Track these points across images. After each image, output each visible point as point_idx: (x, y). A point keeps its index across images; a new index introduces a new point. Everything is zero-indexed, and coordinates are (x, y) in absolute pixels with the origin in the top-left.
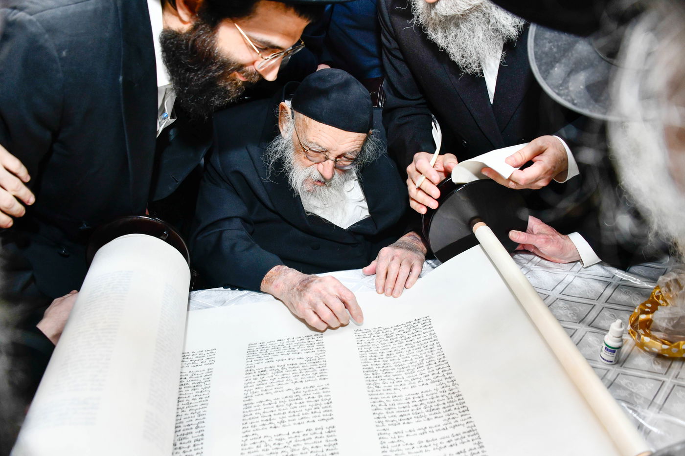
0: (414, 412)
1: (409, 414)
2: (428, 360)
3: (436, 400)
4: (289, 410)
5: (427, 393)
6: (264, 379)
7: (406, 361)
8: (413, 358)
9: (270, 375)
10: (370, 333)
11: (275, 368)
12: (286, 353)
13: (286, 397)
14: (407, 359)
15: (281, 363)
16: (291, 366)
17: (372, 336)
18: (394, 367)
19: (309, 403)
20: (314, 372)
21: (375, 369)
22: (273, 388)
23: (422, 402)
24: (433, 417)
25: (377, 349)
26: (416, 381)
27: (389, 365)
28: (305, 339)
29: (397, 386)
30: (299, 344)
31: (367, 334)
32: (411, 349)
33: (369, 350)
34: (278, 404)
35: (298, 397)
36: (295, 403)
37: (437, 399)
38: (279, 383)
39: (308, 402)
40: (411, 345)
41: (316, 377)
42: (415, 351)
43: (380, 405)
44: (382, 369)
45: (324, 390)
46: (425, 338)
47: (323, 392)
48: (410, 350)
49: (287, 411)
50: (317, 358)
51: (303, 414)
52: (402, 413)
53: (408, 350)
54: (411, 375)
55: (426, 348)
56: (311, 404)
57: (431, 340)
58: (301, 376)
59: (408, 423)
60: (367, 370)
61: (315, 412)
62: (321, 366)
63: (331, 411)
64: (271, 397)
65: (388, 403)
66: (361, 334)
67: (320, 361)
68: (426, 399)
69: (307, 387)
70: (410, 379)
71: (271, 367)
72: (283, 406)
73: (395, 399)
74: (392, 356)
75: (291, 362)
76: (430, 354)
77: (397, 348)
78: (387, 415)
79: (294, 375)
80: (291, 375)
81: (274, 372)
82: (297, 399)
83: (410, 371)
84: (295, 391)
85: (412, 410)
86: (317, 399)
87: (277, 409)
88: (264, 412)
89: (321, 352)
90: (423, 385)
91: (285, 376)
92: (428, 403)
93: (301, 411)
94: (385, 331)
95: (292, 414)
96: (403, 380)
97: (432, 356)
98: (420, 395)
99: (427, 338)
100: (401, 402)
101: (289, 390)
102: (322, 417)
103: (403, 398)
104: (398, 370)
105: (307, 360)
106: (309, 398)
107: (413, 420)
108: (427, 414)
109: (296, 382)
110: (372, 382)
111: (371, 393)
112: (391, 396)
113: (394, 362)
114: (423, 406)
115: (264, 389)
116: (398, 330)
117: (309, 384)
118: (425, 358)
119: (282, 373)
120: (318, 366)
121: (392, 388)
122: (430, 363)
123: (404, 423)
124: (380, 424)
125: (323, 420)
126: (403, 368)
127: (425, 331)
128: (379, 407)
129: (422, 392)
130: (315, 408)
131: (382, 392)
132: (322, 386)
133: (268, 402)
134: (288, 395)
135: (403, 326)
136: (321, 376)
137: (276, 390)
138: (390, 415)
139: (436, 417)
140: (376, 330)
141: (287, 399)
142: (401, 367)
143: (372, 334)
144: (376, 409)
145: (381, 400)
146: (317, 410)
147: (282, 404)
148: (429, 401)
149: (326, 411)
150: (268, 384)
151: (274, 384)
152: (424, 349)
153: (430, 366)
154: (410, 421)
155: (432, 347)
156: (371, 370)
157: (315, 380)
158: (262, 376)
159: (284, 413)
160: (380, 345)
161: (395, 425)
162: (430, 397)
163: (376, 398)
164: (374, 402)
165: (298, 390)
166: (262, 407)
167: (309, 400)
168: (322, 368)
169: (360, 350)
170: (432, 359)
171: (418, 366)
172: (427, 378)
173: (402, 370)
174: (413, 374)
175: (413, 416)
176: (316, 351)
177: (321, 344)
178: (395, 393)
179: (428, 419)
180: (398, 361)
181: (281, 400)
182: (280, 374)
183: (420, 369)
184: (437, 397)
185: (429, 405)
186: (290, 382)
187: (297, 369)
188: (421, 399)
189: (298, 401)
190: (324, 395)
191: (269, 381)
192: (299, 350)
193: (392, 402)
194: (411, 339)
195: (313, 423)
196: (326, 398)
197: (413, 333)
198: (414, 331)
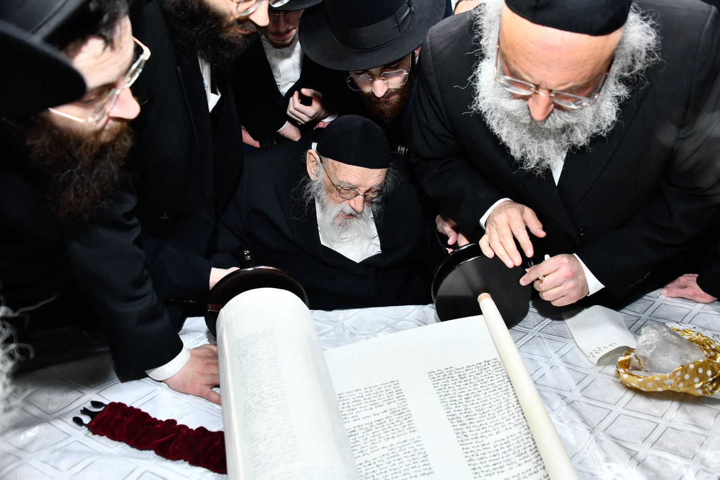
0: (505, 459)
1: (500, 462)
2: (506, 403)
3: (521, 443)
4: (390, 468)
5: (512, 438)
6: (356, 440)
7: (485, 404)
8: (491, 401)
9: (361, 435)
10: (443, 374)
11: (364, 427)
12: (369, 407)
13: (383, 455)
14: (485, 402)
15: (368, 420)
16: (378, 422)
17: (446, 377)
18: (475, 412)
19: (407, 459)
20: (403, 425)
21: (458, 416)
22: (368, 448)
23: (510, 448)
24: (523, 461)
25: (454, 392)
26: (500, 426)
27: (470, 410)
28: (382, 387)
29: (482, 433)
30: (379, 394)
31: (440, 375)
32: (487, 391)
33: (447, 394)
34: (378, 463)
35: (394, 454)
36: (394, 460)
37: (523, 442)
38: (372, 442)
39: (405, 457)
40: (486, 388)
41: (405, 429)
42: (491, 394)
43: (472, 455)
44: (465, 415)
45: (418, 443)
46: (498, 380)
47: (417, 445)
48: (486, 393)
49: (388, 469)
50: (401, 409)
51: (404, 470)
52: (495, 462)
53: (484, 392)
54: (493, 420)
55: (501, 390)
56: (409, 458)
57: (504, 382)
58: (391, 432)
59: (502, 472)
60: (452, 418)
61: (415, 467)
62: (407, 417)
63: (429, 464)
64: (369, 458)
65: (479, 453)
66: (435, 376)
67: (403, 411)
68: (513, 444)
69: (400, 443)
70: (493, 424)
71: (359, 426)
72: (383, 465)
73: (484, 447)
74: (470, 399)
75: (377, 418)
76: (506, 396)
77: (473, 391)
78: (481, 466)
79: (384, 431)
80: (382, 432)
81: (364, 431)
82: (394, 456)
83: (491, 416)
84: (391, 448)
85: (503, 458)
86: (413, 453)
87: (378, 468)
88: (366, 474)
89: (402, 401)
90: (507, 429)
91: (376, 434)
92: (515, 448)
93: (401, 467)
94: (457, 371)
95: (394, 472)
96: (487, 426)
97: (509, 398)
98: (506, 440)
99: (500, 380)
100: (490, 450)
101: (383, 447)
102: (423, 472)
103: (491, 446)
104: (480, 415)
105: (391, 412)
106: (405, 453)
107: (506, 468)
108: (517, 459)
109: (388, 438)
110: (460, 431)
111: (461, 443)
112: (480, 444)
113: (474, 406)
114: (511, 452)
115: (360, 451)
116: (470, 371)
117: (401, 439)
118: (502, 401)
119: (372, 432)
120: (404, 417)
121: (479, 436)
122: (509, 405)
123: (498, 472)
124: (477, 475)
125: (424, 474)
126: (484, 413)
127: (497, 373)
128: (472, 458)
129: (508, 437)
130: (414, 463)
131: (471, 441)
132: (414, 439)
133: (368, 463)
134: (385, 453)
135: (474, 367)
136: (410, 428)
137: (372, 450)
138: (484, 465)
139: (525, 462)
140: (449, 370)
141: (385, 458)
142: (482, 412)
143: (445, 375)
144: (470, 460)
145: (472, 449)
146: (416, 465)
147: (381, 463)
148: (516, 445)
149: (424, 465)
150: (363, 445)
151: (368, 444)
152: (499, 391)
153: (509, 409)
154: (503, 469)
155: (506, 388)
156: (455, 416)
157: (406, 433)
158: (353, 437)
159: (385, 472)
160: (456, 388)
161: (491, 475)
162: (516, 441)
163: (467, 448)
164: (466, 453)
165: (393, 447)
166: (363, 469)
167: (406, 455)
168: (409, 419)
169: (439, 395)
170: (509, 402)
171: (498, 410)
172: (509, 421)
173: (483, 415)
174: (495, 419)
175: (504, 464)
176: (397, 400)
177: (399, 392)
178: (482, 441)
179: (519, 465)
180: (477, 405)
181: (379, 459)
182: (370, 433)
183: (500, 413)
184: (522, 440)
185: (517, 450)
186: (382, 439)
187: (385, 424)
188: (508, 444)
189: (396, 458)
190: (418, 448)
191: (362, 442)
192: (381, 402)
193: (482, 451)
194: (485, 380)
195: (415, 478)
196: (421, 451)
197: (485, 375)
198: (486, 374)
